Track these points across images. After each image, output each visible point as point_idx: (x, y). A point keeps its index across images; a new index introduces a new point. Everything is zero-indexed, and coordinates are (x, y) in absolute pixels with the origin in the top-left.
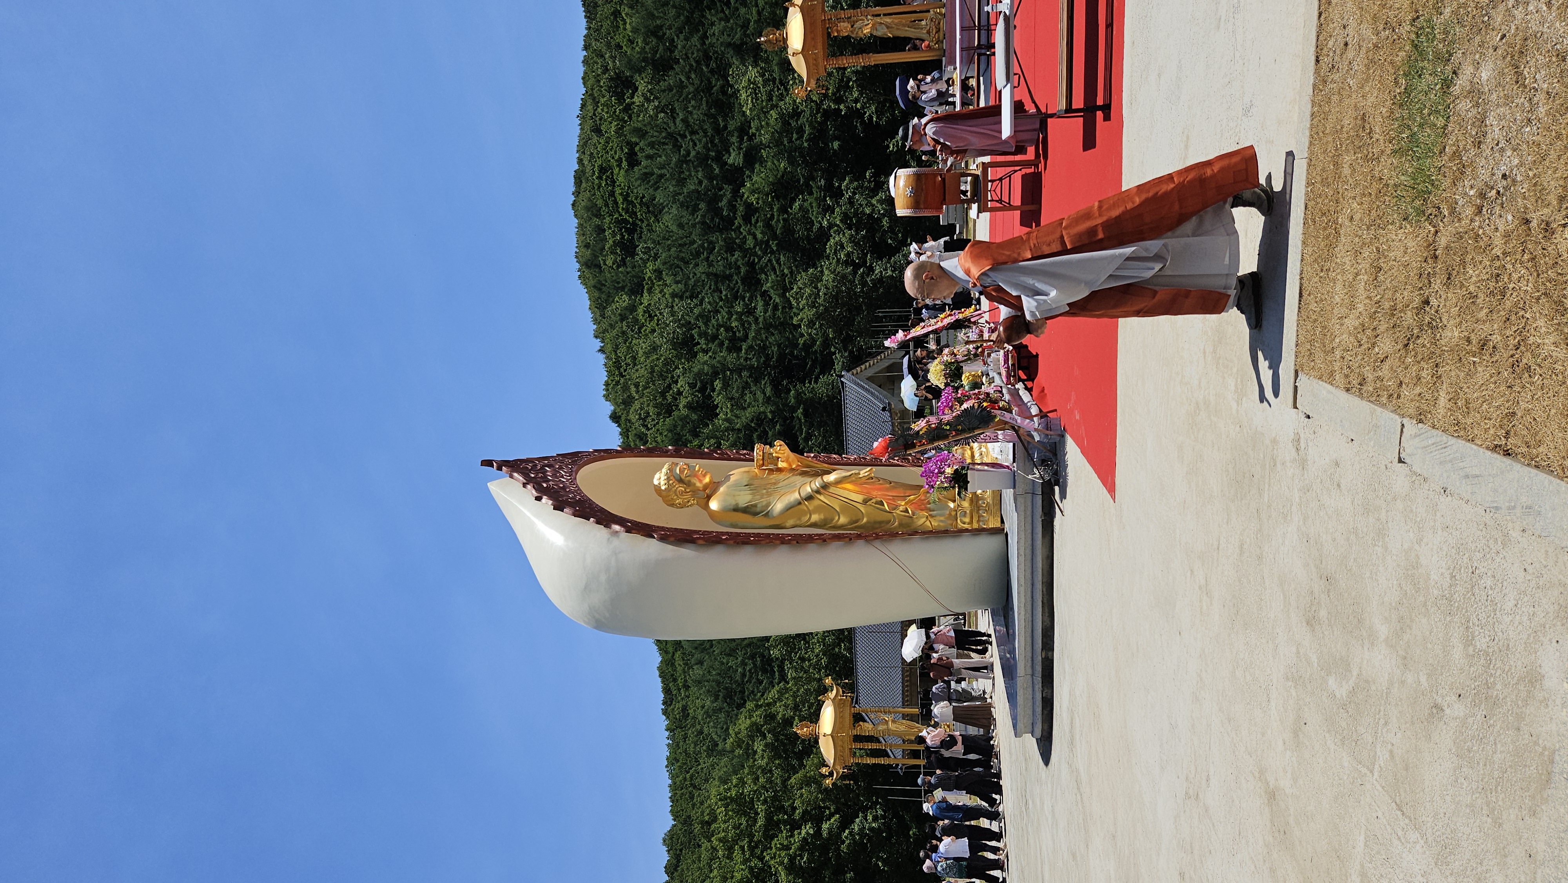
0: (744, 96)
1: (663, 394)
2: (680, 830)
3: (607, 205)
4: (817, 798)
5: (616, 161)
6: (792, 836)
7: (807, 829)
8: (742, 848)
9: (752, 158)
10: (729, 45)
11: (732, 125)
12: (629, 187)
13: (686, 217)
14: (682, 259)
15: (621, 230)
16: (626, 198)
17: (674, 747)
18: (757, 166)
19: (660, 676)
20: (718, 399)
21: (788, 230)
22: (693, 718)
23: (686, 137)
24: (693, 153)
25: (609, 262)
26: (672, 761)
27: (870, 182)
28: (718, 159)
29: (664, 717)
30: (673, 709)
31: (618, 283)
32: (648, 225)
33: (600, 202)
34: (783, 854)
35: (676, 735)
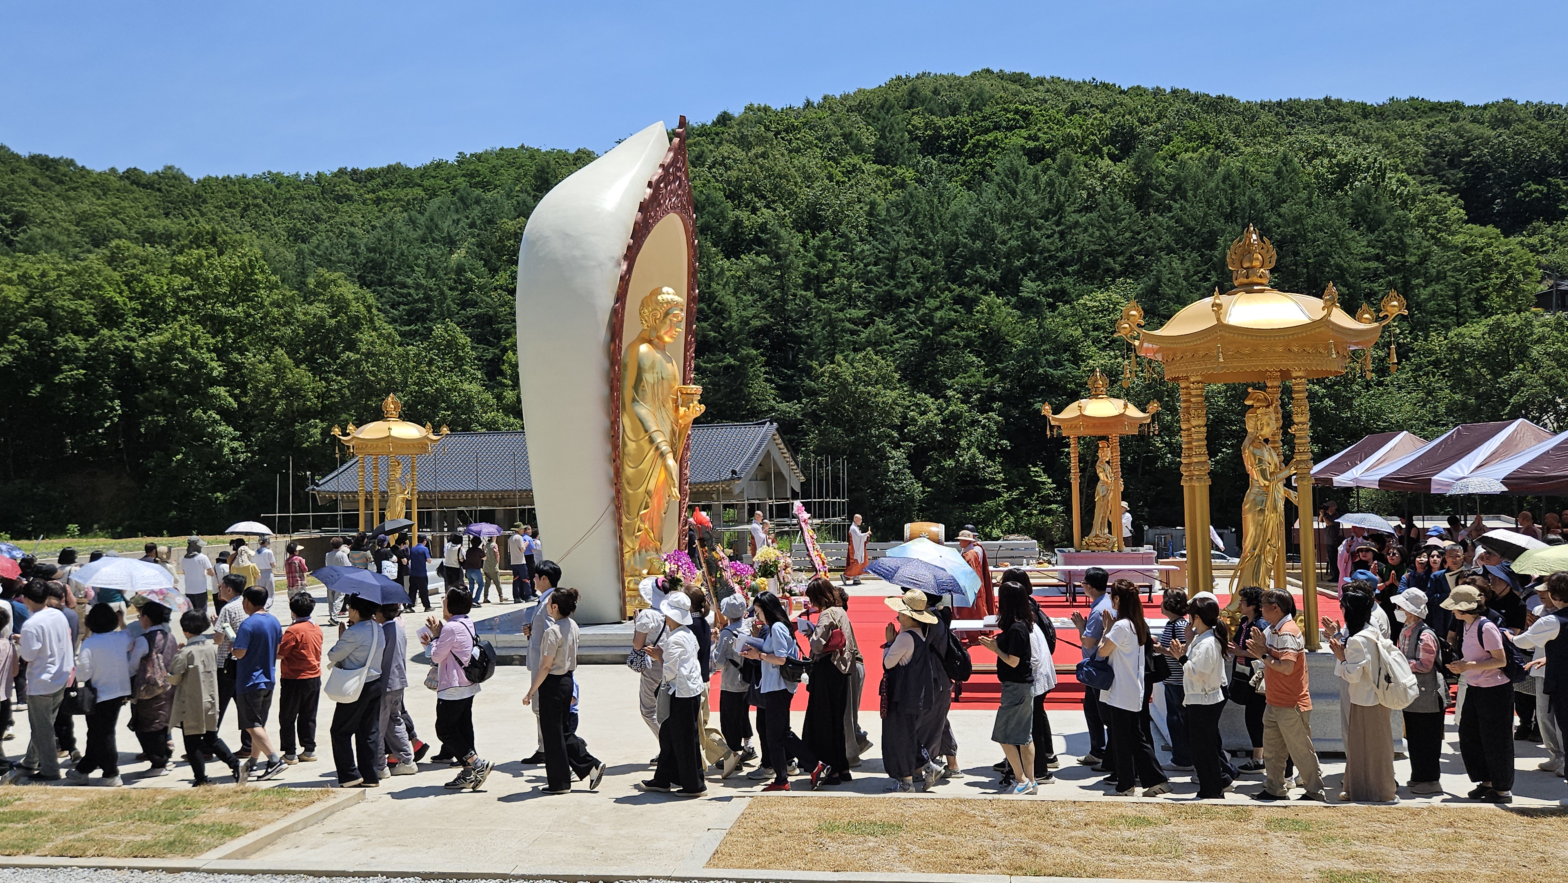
0: (1101, 296)
1: (753, 189)
2: (187, 190)
3: (984, 119)
4: (259, 381)
5: (1036, 135)
6: (209, 351)
7: (217, 369)
8: (190, 288)
9: (1028, 307)
10: (1159, 281)
11: (1068, 282)
12: (1003, 149)
13: (965, 224)
14: (915, 217)
15: (954, 136)
16: (991, 144)
17: (295, 183)
18: (1019, 313)
19: (389, 167)
20: (747, 260)
21: (944, 349)
22: (337, 210)
23: (1057, 226)
24: (1037, 234)
25: (916, 120)
26: (277, 180)
27: (996, 444)
28: (1031, 265)
29: (336, 170)
30: (347, 183)
31: (890, 132)
32: (958, 171)
33: (987, 110)
34: (187, 339)
35: (312, 186)
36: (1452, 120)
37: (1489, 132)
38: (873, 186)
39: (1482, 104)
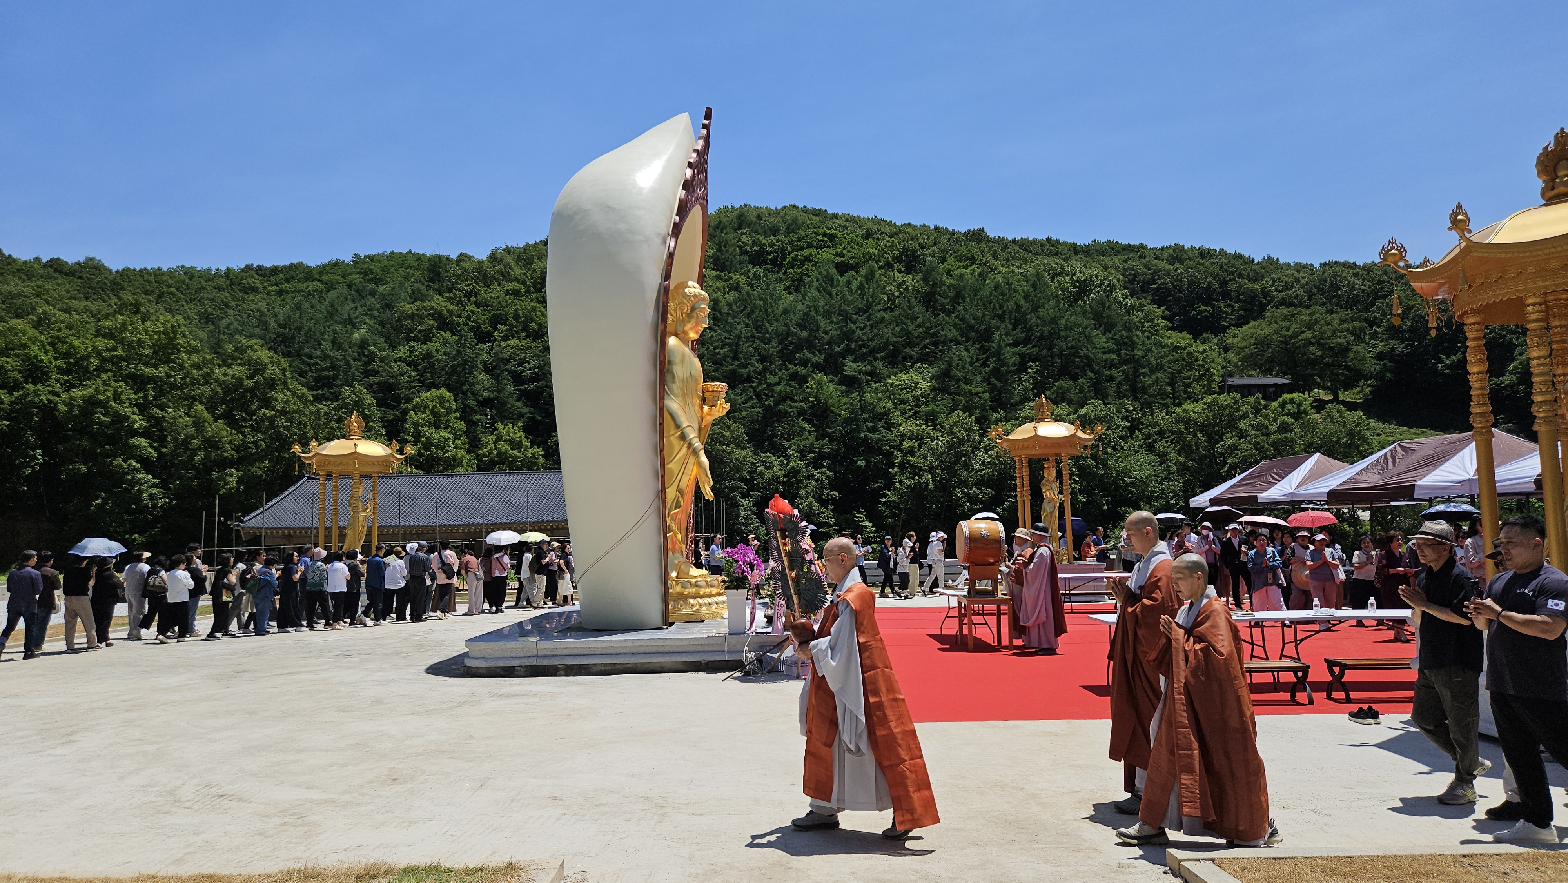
0: (904, 377)
3: (799, 239)
5: (842, 252)
9: (850, 383)
10: (950, 365)
11: (879, 365)
12: (817, 262)
13: (795, 318)
14: (752, 312)
15: (776, 252)
16: (807, 259)
18: (844, 388)
21: (782, 416)
23: (869, 321)
24: (853, 327)
25: (744, 238)
27: (828, 495)
28: (848, 351)
31: (725, 246)
32: (781, 279)
33: (801, 233)
36: (1140, 257)
37: (1168, 267)
38: (714, 287)
39: (1159, 247)
